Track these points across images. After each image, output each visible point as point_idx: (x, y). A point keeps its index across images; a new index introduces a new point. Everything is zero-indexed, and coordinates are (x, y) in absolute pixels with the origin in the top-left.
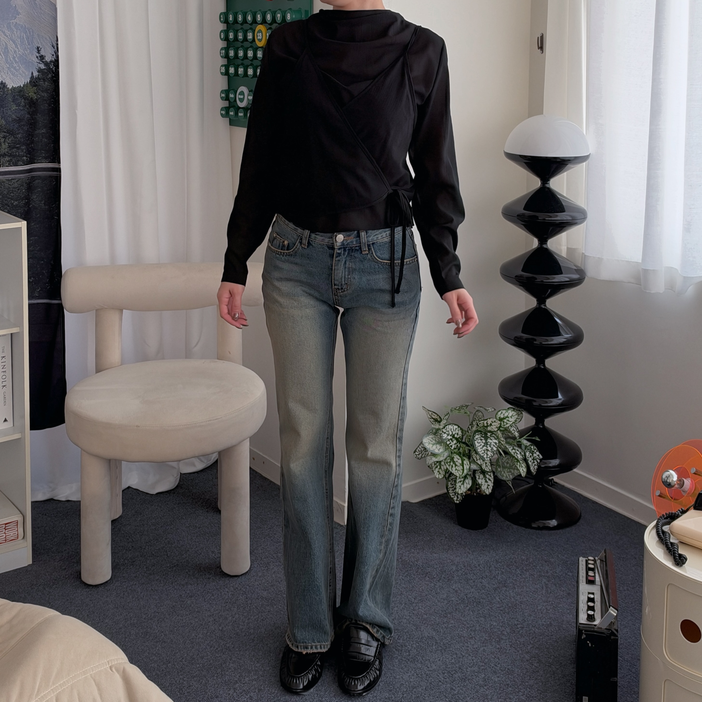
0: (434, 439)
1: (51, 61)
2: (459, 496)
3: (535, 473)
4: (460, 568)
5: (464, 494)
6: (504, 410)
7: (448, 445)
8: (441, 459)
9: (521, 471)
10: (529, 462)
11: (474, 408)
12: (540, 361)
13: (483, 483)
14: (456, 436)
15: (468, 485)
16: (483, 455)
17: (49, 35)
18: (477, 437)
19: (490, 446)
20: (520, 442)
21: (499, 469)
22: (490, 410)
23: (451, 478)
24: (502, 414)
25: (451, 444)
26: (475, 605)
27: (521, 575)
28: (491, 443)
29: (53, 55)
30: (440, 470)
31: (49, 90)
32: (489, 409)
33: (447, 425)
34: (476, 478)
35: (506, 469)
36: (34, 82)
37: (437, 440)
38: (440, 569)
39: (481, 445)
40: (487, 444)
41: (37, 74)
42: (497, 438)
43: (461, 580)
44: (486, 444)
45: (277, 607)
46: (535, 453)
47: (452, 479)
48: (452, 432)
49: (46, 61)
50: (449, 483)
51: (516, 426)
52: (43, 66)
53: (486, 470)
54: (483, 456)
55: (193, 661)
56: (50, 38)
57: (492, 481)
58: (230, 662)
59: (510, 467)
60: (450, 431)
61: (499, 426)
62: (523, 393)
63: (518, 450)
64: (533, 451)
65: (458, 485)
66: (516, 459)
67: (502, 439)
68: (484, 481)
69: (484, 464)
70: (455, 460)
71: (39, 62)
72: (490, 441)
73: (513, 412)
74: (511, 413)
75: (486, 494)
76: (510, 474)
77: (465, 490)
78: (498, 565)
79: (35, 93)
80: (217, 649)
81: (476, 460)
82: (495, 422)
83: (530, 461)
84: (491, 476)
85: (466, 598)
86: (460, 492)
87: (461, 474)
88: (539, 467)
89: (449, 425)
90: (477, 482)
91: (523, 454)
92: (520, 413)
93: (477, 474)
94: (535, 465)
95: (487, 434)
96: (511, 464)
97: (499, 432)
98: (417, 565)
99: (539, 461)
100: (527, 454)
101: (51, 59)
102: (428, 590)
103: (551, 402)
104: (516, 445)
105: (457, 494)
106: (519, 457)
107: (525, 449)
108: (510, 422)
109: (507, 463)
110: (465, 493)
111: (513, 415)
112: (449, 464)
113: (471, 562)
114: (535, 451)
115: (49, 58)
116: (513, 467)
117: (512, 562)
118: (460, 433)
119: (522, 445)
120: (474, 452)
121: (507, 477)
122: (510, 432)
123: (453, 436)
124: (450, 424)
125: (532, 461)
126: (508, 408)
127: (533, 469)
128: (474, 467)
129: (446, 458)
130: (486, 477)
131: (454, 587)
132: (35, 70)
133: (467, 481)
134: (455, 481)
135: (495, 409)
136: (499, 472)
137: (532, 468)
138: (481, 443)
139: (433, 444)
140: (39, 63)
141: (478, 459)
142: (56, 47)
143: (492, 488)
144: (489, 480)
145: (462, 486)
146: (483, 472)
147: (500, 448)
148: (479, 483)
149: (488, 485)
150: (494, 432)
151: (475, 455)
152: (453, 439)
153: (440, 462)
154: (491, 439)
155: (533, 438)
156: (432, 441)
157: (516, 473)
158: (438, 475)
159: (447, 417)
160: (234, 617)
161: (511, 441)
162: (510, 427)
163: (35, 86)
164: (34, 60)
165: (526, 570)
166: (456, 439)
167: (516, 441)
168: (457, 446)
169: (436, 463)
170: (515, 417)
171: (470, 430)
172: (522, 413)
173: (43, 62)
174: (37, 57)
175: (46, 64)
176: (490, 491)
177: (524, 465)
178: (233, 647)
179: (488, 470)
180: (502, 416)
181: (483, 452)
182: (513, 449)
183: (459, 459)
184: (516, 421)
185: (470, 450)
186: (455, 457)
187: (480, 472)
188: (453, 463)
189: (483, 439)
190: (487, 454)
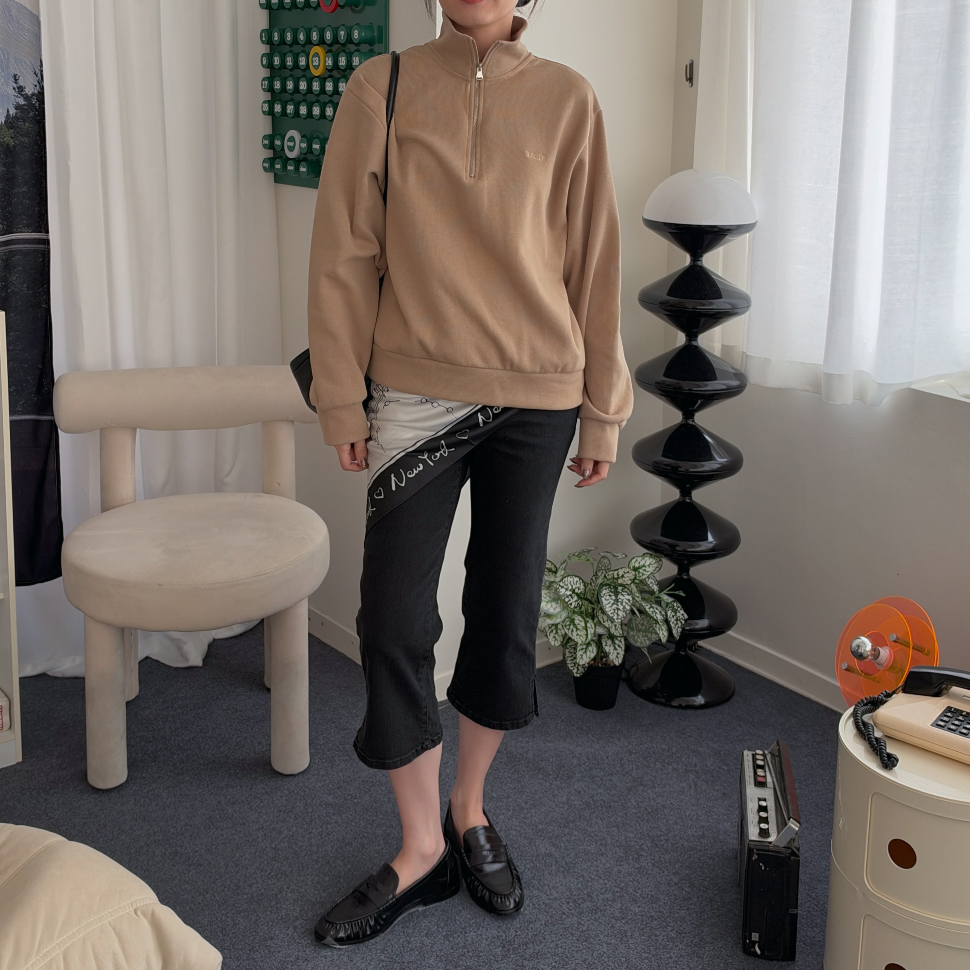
0: (548, 594)
1: (33, 95)
2: (580, 668)
3: (678, 638)
4: (582, 762)
5: (587, 665)
6: (640, 556)
7: (567, 603)
8: (558, 620)
9: (661, 635)
10: (671, 623)
11: (599, 554)
12: (686, 492)
13: (612, 651)
14: (577, 591)
15: (592, 653)
16: (612, 615)
17: (30, 59)
19: (622, 604)
20: (659, 597)
21: (632, 633)
22: (620, 557)
23: (570, 644)
24: (637, 563)
25: (570, 602)
26: (604, 810)
27: (661, 770)
28: (623, 600)
29: (36, 86)
30: (556, 635)
31: (31, 133)
32: (619, 555)
33: (565, 577)
34: (601, 644)
35: (641, 633)
36: (10, 122)
37: (552, 596)
38: (557, 763)
39: (609, 603)
40: (618, 602)
41: (15, 111)
42: (631, 593)
43: (585, 777)
45: (346, 817)
46: (679, 612)
47: (570, 646)
48: (572, 586)
49: (26, 94)
50: (567, 651)
51: (654, 577)
52: (22, 100)
53: (615, 634)
54: (612, 617)
55: (238, 891)
56: (31, 62)
57: (623, 648)
58: (287, 891)
59: (646, 631)
60: (569, 585)
61: (633, 578)
62: (662, 535)
63: (657, 609)
64: (676, 610)
65: (579, 654)
66: (654, 620)
67: (637, 595)
68: (613, 648)
69: (614, 628)
70: (576, 622)
71: (16, 95)
72: (622, 597)
73: (651, 560)
74: (648, 561)
75: (615, 666)
76: (646, 638)
77: (588, 660)
78: (632, 757)
79: (12, 138)
80: (270, 874)
81: (602, 621)
82: (628, 572)
83: (673, 623)
84: (621, 642)
85: (591, 802)
86: (581, 663)
87: (584, 640)
88: (683, 629)
89: (568, 576)
90: (604, 650)
91: (664, 613)
92: (658, 559)
93: (603, 640)
94: (678, 627)
95: (617, 588)
96: (648, 627)
97: (632, 585)
98: (527, 757)
99: (683, 622)
100: (669, 613)
101: (33, 91)
102: (543, 791)
103: (700, 546)
104: (654, 601)
105: (577, 666)
106: (659, 617)
107: (667, 607)
108: (648, 572)
109: (642, 625)
110: (588, 663)
111: (652, 563)
112: (568, 627)
113: (597, 753)
114: (679, 609)
115: (29, 90)
116: (651, 630)
117: (649, 753)
118: (582, 587)
119: (662, 602)
120: (600, 611)
121: (642, 643)
122: (646, 585)
123: (574, 591)
124: (570, 576)
125: (675, 622)
126: (644, 555)
127: (677, 632)
128: (600, 630)
129: (564, 620)
130: (615, 644)
131: (576, 787)
132: (12, 106)
133: (590, 648)
134: (575, 649)
135: (626, 556)
136: (632, 636)
137: (674, 632)
138: (610, 600)
139: (547, 602)
140: (17, 97)
141: (605, 620)
142: (39, 75)
143: (622, 657)
144: (619, 646)
145: (584, 655)
146: (612, 637)
147: (634, 606)
148: (606, 651)
149: (618, 654)
150: (626, 586)
151: (602, 615)
152: (573, 596)
153: (556, 625)
154: (623, 595)
155: (677, 592)
157: (654, 638)
158: (555, 641)
159: (564, 565)
160: (290, 831)
161: (647, 596)
162: (647, 579)
163: (12, 128)
164: (10, 92)
165: (668, 764)
167: (653, 597)
168: (578, 604)
169: (550, 626)
170: (654, 566)
171: (593, 582)
172: (661, 560)
173: (22, 95)
174: (14, 89)
175: (27, 98)
176: (620, 662)
177: (664, 628)
178: (291, 872)
179: (618, 635)
180: (637, 565)
181: (613, 611)
182: (651, 607)
183: (581, 621)
184: (655, 570)
185: (594, 609)
186: (576, 618)
187: (607, 637)
188: (574, 627)
189: (613, 594)
190: (617, 614)
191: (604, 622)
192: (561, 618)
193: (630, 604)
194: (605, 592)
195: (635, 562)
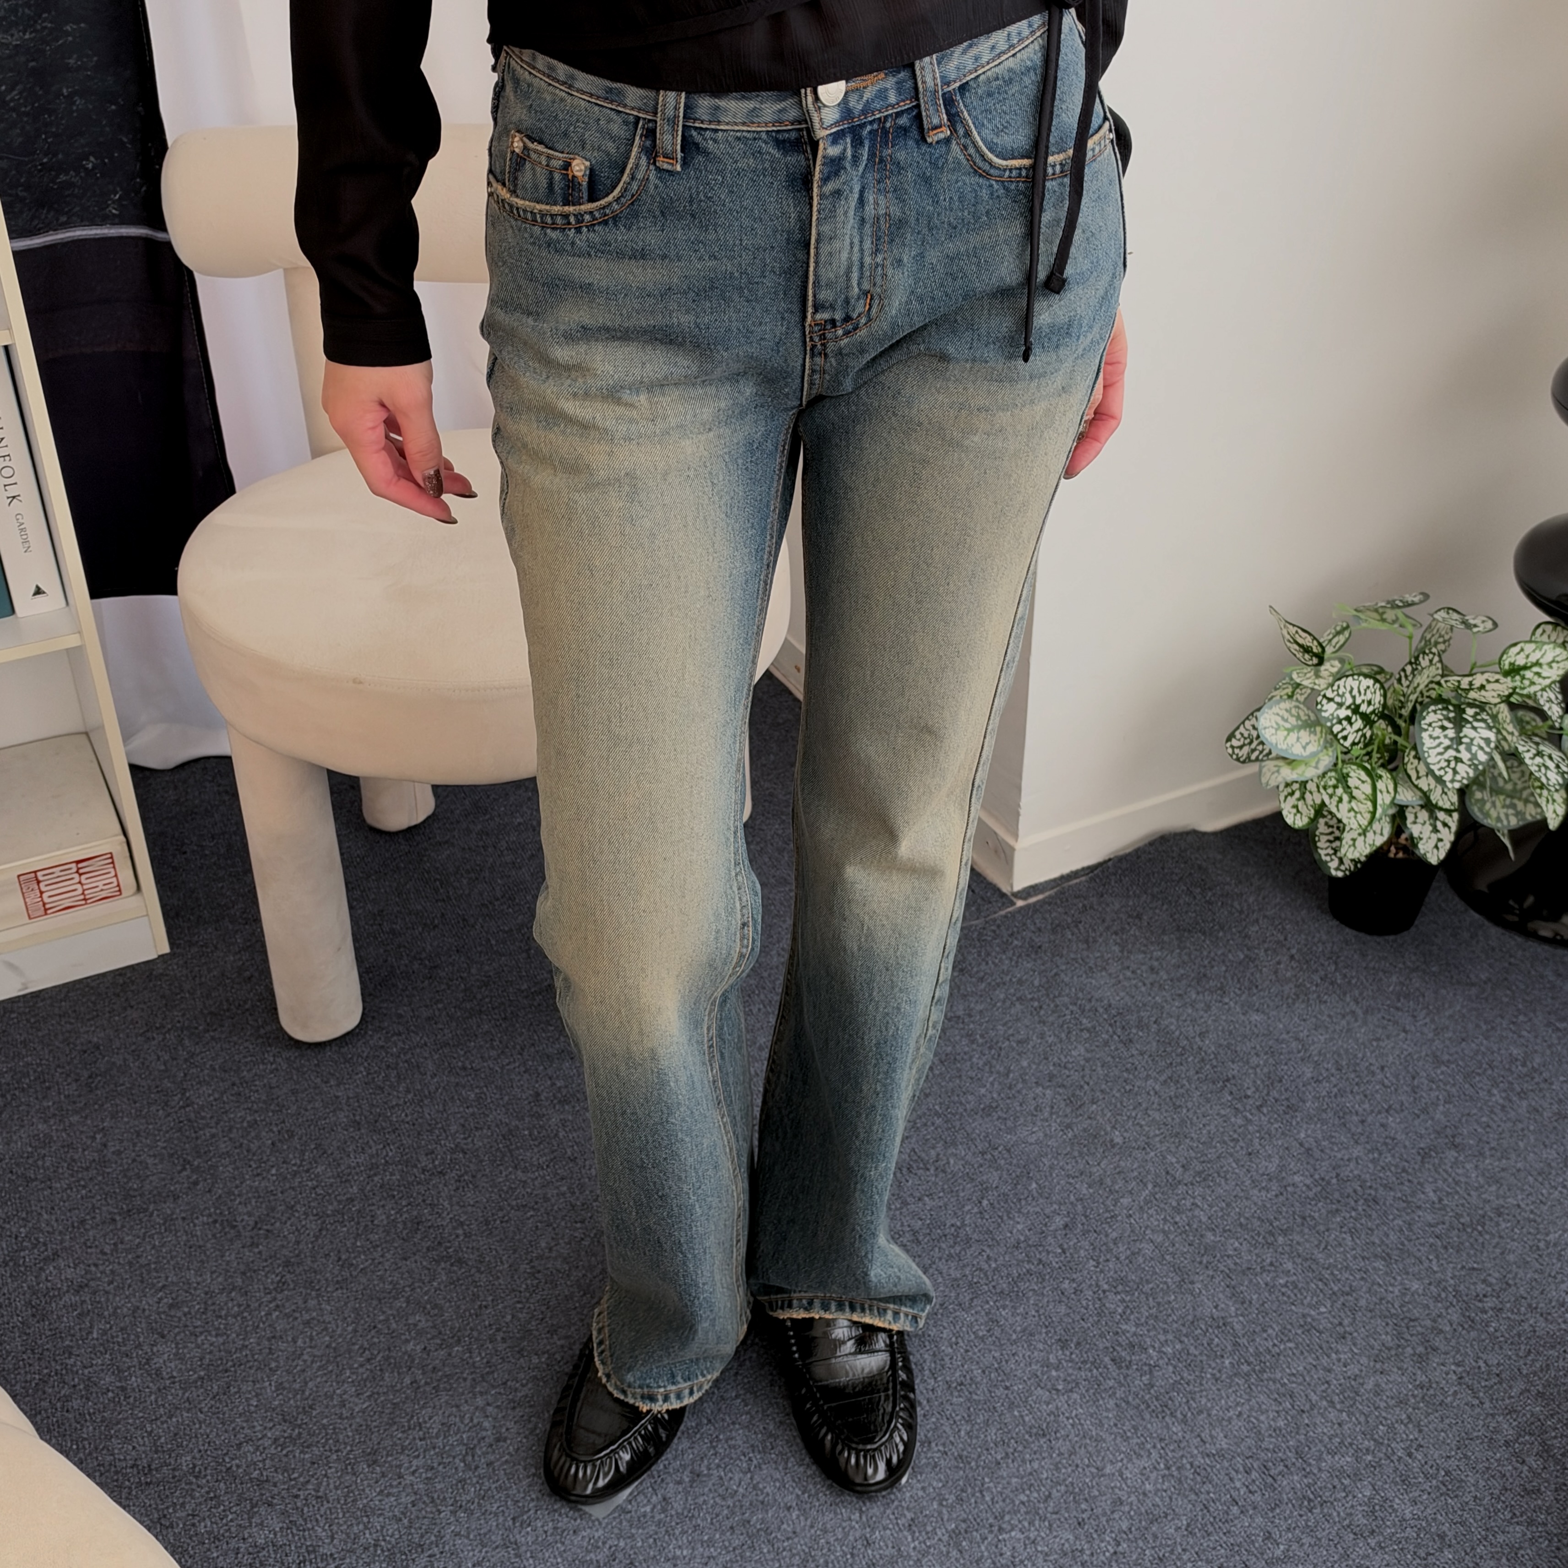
0: (1294, 711)
2: (1346, 862)
5: (1363, 859)
7: (1336, 736)
8: (1309, 773)
9: (1548, 811)
13: (1426, 834)
14: (1363, 708)
15: (1378, 836)
16: (1442, 773)
18: (1431, 718)
19: (1469, 749)
20: (1557, 728)
21: (1479, 797)
22: (1481, 629)
24: (1522, 655)
25: (1345, 733)
28: (1472, 740)
30: (1301, 803)
32: (1478, 622)
33: (1340, 679)
34: (1404, 821)
35: (1502, 798)
37: (1302, 714)
39: (1440, 744)
40: (1461, 743)
42: (1495, 724)
44: (1458, 740)
48: (1354, 697)
53: (1440, 803)
54: (1441, 775)
57: (1454, 828)
59: (1514, 796)
60: (1348, 695)
61: (1506, 693)
63: (1551, 758)
65: (1348, 836)
66: (1540, 781)
67: (1510, 728)
68: (1430, 828)
69: (1441, 792)
70: (1352, 782)
72: (1471, 733)
73: (1559, 652)
74: (1551, 654)
75: (1430, 864)
76: (1511, 812)
77: (1367, 851)
81: (1414, 777)
82: (1496, 681)
84: (1451, 817)
86: (1350, 854)
89: (1347, 675)
90: (1408, 832)
93: (1410, 813)
95: (1464, 711)
97: (1504, 707)
105: (1339, 858)
106: (1553, 778)
108: (1544, 678)
110: (1366, 856)
111: (1557, 659)
112: (1330, 791)
118: (1378, 698)
120: (1415, 756)
121: (1499, 820)
122: (1536, 701)
123: (1356, 709)
124: (1352, 674)
128: (1407, 795)
129: (1324, 774)
130: (1436, 820)
133: (1377, 828)
136: (1478, 803)
138: (1442, 739)
139: (1289, 730)
141: (1422, 773)
143: (1449, 846)
144: (1445, 825)
145: (1360, 841)
146: (1431, 808)
147: (1499, 754)
148: (1412, 834)
149: (1440, 840)
150: (1487, 708)
151: (1416, 763)
152: (1353, 720)
153: (1303, 783)
154: (1474, 728)
156: (1286, 721)
157: (1531, 814)
162: (1539, 694)
166: (1365, 717)
167: (1545, 726)
168: (1364, 735)
169: (1289, 782)
170: (1561, 665)
176: (1443, 856)
179: (1447, 804)
180: (1521, 661)
181: (1444, 764)
182: (1538, 754)
183: (1363, 779)
184: (1562, 675)
186: (1352, 774)
187: (1420, 808)
188: (1345, 792)
189: (1450, 725)
190: (1454, 770)
191: (1418, 778)
192: (1316, 767)
193: (1487, 750)
194: (1432, 717)
195: (1518, 653)
